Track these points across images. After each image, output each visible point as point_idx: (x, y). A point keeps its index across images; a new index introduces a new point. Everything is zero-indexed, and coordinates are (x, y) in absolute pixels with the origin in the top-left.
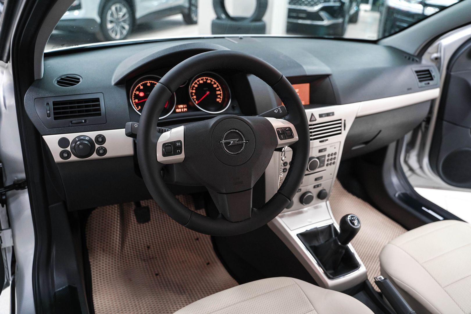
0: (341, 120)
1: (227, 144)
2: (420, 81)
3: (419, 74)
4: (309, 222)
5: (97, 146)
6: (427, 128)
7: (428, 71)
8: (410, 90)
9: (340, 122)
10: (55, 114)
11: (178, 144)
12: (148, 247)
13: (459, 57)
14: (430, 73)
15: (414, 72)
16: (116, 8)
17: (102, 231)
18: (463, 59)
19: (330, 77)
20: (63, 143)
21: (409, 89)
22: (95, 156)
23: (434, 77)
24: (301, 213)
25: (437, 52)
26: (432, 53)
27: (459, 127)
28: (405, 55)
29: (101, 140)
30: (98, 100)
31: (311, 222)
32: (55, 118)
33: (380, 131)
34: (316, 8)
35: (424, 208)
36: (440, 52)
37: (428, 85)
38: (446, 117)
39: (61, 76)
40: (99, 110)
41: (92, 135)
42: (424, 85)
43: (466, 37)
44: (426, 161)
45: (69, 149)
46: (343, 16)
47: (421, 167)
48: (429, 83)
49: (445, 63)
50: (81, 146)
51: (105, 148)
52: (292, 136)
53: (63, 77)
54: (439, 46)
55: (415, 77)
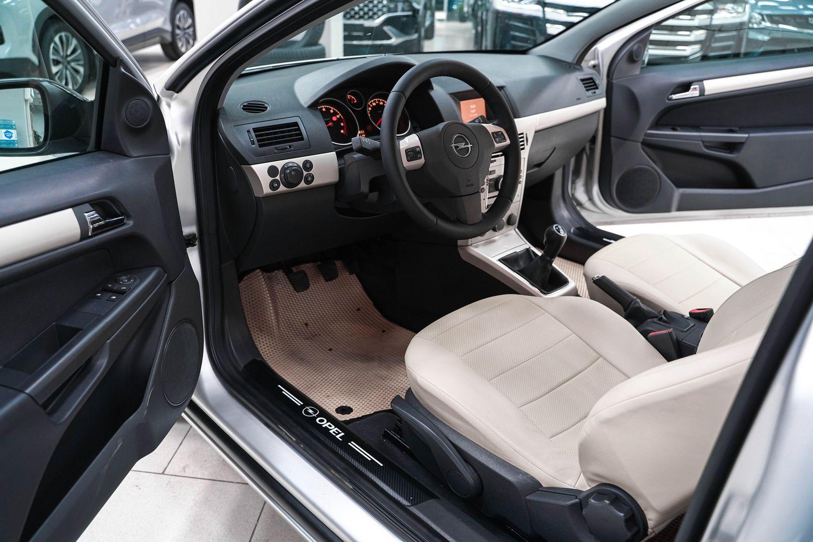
0: (522, 134)
1: (456, 147)
2: (587, 90)
3: (585, 82)
4: (505, 248)
5: (305, 173)
6: (592, 150)
7: (591, 79)
8: (579, 101)
9: (522, 136)
10: (258, 141)
11: (418, 149)
12: (306, 325)
13: (617, 64)
14: (594, 82)
15: (580, 81)
16: (61, 39)
17: (254, 308)
18: (623, 64)
19: (505, 89)
20: (272, 171)
21: (578, 99)
22: (303, 185)
23: (599, 85)
24: (494, 241)
25: (594, 59)
26: (589, 61)
27: (628, 142)
28: (565, 64)
29: (308, 166)
30: (296, 124)
31: (507, 248)
32: (260, 146)
33: (555, 148)
34: (378, 22)
35: (605, 239)
36: (598, 58)
37: (595, 94)
38: (614, 131)
39: (244, 103)
40: (301, 134)
41: (299, 161)
42: (592, 95)
43: (624, 38)
44: (596, 189)
45: (278, 178)
46: (418, 31)
47: (591, 199)
48: (595, 92)
49: (604, 70)
50: (293, 173)
51: (313, 175)
52: (505, 139)
53: (245, 104)
54: (596, 51)
55: (581, 85)
